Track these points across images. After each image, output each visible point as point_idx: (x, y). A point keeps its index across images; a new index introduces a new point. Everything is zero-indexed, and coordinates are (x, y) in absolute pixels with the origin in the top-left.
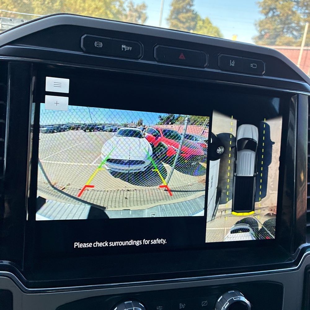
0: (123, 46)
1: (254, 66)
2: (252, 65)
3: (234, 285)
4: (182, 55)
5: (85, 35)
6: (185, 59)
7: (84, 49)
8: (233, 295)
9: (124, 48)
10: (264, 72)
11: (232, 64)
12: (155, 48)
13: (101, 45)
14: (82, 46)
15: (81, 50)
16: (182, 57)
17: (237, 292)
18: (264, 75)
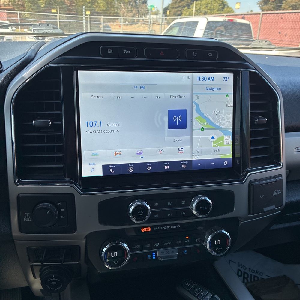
0: (125, 51)
1: (210, 55)
2: (208, 55)
3: (203, 192)
4: (162, 52)
5: (102, 46)
6: (163, 55)
7: (102, 55)
8: (200, 197)
9: (125, 52)
10: (217, 58)
11: (195, 55)
12: (145, 50)
13: (112, 51)
14: (100, 53)
15: (100, 56)
16: (162, 54)
17: (202, 196)
18: (218, 60)
